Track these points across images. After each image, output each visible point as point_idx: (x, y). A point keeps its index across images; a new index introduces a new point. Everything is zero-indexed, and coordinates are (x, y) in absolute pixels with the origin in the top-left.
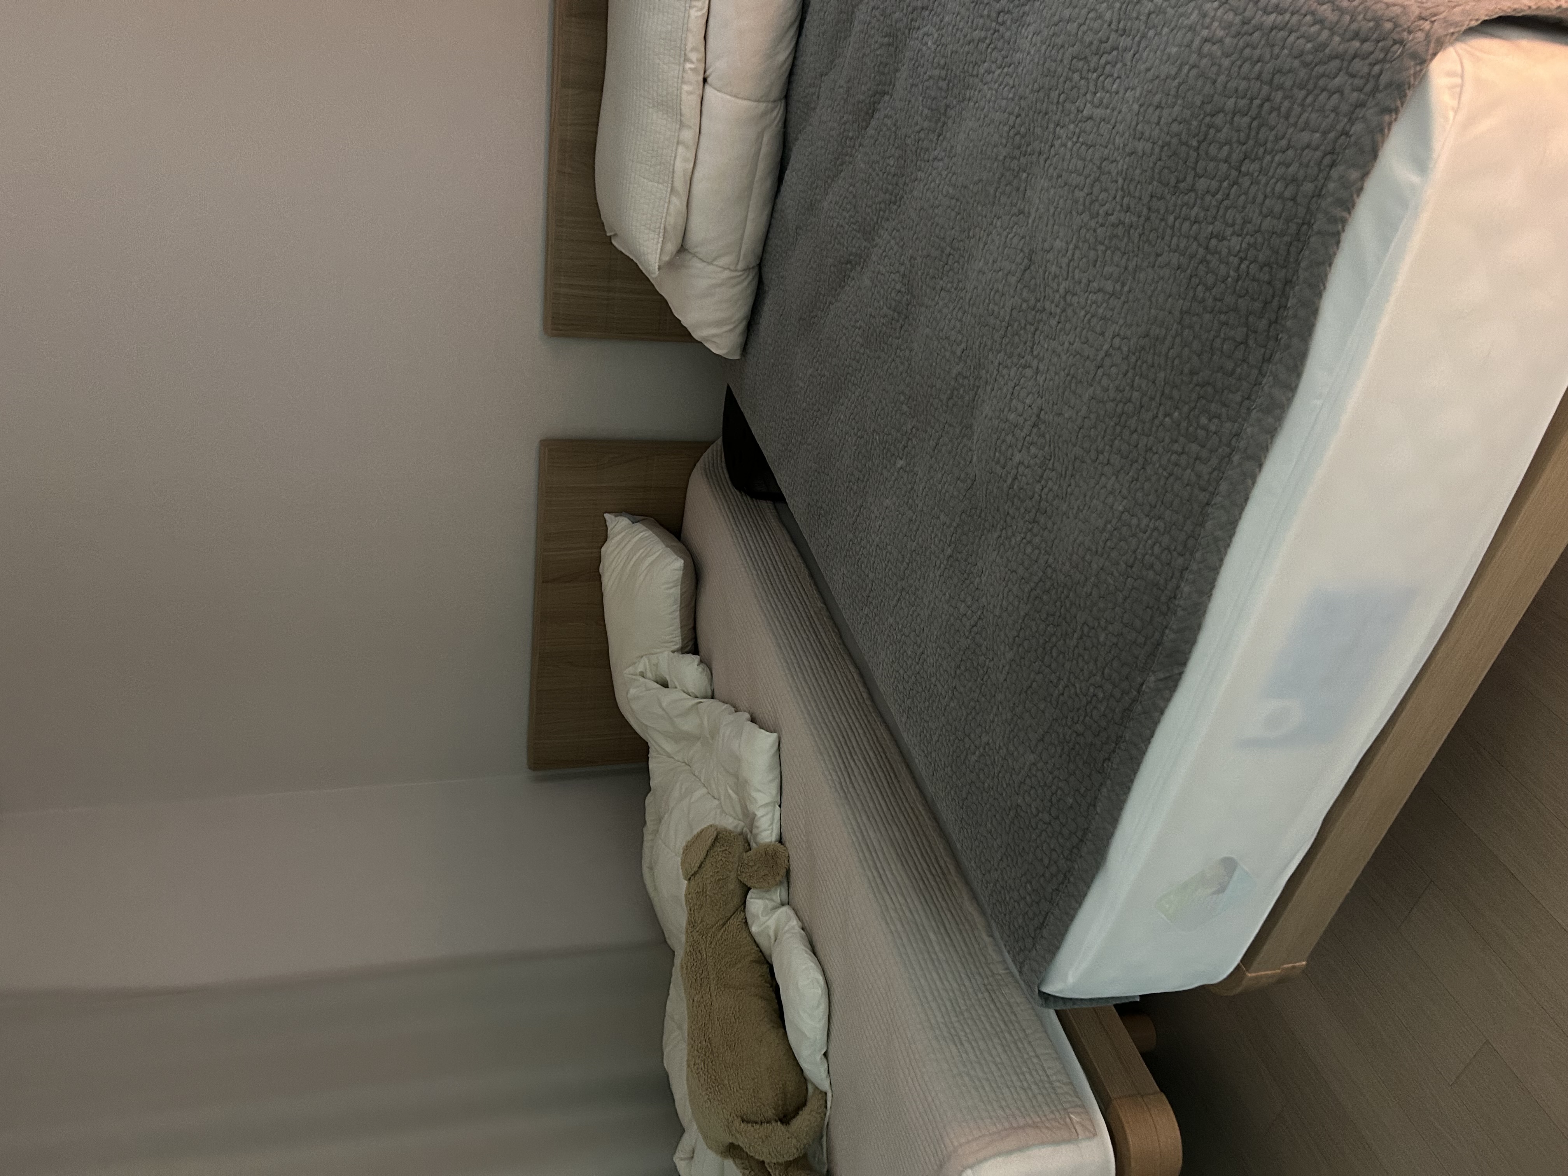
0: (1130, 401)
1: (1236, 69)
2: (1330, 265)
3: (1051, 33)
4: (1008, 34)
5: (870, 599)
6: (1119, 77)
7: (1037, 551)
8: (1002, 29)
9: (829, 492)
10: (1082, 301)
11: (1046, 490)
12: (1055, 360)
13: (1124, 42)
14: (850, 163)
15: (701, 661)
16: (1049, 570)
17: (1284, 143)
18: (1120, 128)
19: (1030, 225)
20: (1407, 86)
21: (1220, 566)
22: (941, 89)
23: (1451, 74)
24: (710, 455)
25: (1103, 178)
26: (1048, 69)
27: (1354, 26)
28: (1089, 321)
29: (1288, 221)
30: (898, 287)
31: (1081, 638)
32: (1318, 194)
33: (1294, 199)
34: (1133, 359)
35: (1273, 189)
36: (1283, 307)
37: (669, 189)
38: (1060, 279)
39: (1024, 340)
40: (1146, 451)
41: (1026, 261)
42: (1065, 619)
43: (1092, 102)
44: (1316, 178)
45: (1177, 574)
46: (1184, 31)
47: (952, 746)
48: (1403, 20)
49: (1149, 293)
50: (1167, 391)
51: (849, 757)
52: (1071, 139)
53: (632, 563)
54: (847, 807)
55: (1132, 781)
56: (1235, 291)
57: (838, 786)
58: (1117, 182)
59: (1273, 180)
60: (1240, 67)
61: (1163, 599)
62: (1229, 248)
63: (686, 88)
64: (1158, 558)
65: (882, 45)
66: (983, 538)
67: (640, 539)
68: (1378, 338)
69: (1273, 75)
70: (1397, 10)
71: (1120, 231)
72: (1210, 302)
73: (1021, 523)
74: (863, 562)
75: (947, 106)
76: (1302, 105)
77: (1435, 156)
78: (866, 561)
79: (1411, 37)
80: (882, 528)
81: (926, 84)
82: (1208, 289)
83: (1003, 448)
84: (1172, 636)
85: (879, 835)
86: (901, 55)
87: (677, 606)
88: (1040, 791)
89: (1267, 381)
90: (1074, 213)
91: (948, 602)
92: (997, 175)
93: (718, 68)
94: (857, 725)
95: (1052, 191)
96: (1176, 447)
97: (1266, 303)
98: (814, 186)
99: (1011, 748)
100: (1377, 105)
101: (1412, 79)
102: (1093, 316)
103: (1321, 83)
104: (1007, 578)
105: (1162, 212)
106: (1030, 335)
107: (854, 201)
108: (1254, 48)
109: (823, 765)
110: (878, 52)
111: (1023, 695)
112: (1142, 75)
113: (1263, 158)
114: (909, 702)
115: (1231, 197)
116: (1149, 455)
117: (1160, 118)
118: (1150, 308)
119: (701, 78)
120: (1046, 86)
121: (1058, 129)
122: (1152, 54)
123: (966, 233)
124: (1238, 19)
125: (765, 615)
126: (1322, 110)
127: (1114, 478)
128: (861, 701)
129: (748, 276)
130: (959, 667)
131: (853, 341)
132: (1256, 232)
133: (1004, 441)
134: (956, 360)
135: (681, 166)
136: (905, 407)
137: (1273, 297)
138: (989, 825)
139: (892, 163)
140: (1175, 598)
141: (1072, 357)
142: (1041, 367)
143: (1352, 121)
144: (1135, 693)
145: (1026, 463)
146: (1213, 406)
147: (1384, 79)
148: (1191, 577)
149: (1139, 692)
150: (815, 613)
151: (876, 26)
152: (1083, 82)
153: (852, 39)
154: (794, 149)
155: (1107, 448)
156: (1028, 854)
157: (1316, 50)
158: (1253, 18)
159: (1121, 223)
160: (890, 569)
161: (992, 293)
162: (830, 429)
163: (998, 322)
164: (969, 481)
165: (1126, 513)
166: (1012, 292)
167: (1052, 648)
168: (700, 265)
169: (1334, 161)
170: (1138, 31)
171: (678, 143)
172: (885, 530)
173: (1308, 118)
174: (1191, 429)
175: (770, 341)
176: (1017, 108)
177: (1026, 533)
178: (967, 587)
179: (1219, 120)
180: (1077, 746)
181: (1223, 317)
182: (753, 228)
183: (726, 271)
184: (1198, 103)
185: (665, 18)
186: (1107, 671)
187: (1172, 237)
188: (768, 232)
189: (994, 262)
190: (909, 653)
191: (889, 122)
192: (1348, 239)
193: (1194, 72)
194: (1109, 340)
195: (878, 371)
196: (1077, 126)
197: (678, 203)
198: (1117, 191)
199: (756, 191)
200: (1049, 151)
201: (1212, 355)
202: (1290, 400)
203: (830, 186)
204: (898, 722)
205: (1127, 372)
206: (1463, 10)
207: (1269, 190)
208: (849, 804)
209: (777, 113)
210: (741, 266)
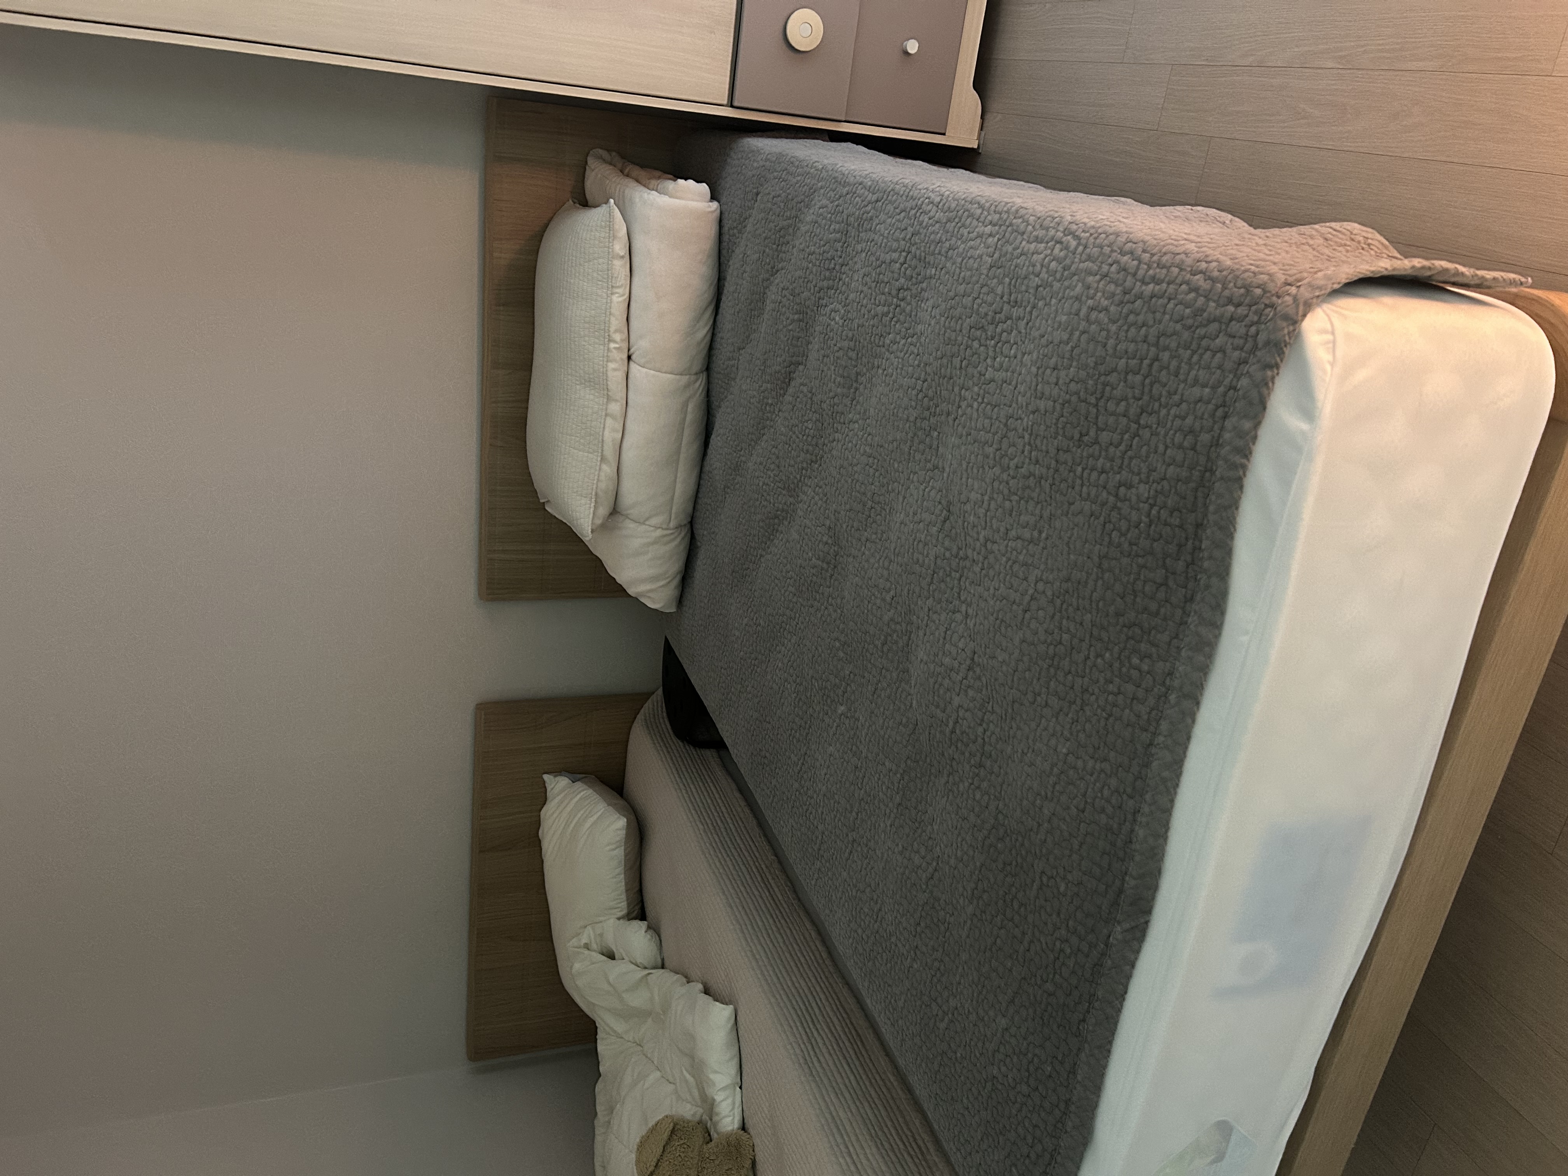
0: (1060, 643)
1: (1124, 334)
2: (1237, 508)
3: (948, 307)
4: (909, 308)
5: (821, 852)
6: (1016, 343)
7: (986, 797)
8: (902, 304)
9: (772, 740)
10: (1002, 548)
11: (988, 733)
12: (982, 604)
13: (1016, 312)
14: (772, 427)
15: (649, 927)
16: (1000, 817)
17: (1176, 398)
18: (1022, 388)
19: (945, 478)
20: (1283, 345)
21: (1172, 807)
22: (851, 359)
23: (1323, 331)
24: (651, 706)
25: (1011, 434)
26: (949, 339)
27: (1227, 293)
28: (1011, 567)
29: (1191, 468)
30: (825, 539)
31: (1041, 888)
32: (1216, 443)
33: (1193, 448)
34: (1058, 602)
35: (1173, 439)
36: (1197, 549)
37: (599, 459)
38: (980, 528)
39: (951, 586)
40: (1083, 692)
41: (945, 512)
42: (1022, 867)
43: (993, 366)
44: (1212, 430)
45: (1129, 817)
46: (1071, 301)
47: (919, 1012)
48: (1271, 286)
49: (1066, 539)
50: (1095, 632)
51: (811, 1026)
52: (976, 400)
53: (572, 825)
54: (813, 1085)
55: (1110, 1043)
56: (1149, 535)
57: (802, 1061)
58: (1023, 438)
59: (1172, 432)
60: (1127, 331)
61: (1119, 843)
62: (1138, 496)
63: (611, 365)
64: (1108, 801)
65: (793, 321)
66: (931, 784)
67: (581, 799)
68: (1294, 574)
69: (1159, 338)
70: (1265, 277)
71: (1031, 481)
72: (1126, 546)
73: (967, 767)
74: (811, 813)
75: (858, 374)
76: (1189, 363)
77: (1319, 404)
78: (814, 812)
79: (1280, 301)
80: (828, 776)
81: (836, 354)
82: (1123, 535)
83: (941, 692)
84: (1133, 883)
85: (849, 1114)
86: (811, 330)
87: (621, 869)
88: (1015, 1059)
89: (1192, 619)
90: (987, 468)
91: (901, 853)
92: (910, 434)
93: (641, 346)
94: (818, 989)
95: (963, 448)
96: (1111, 687)
97: (1180, 546)
98: (739, 448)
99: (981, 1012)
100: (1259, 361)
101: (1287, 338)
102: (1014, 562)
103: (1204, 343)
104: (959, 826)
105: (1070, 464)
106: (956, 582)
107: (777, 462)
108: (1138, 314)
109: (784, 1037)
110: (790, 327)
111: (988, 954)
112: (1036, 342)
113: (1160, 410)
114: (870, 963)
115: (1134, 447)
116: (1086, 696)
117: (1058, 379)
118: (1069, 554)
119: (625, 356)
120: (948, 354)
121: (963, 391)
122: (1044, 321)
123: (885, 488)
124: (1119, 290)
125: (714, 872)
126: (1208, 367)
127: (1054, 720)
128: (821, 962)
129: (680, 533)
130: (919, 924)
131: (785, 591)
132: (1163, 479)
133: (941, 685)
134: (888, 607)
135: (611, 435)
136: (841, 654)
137: (1187, 539)
138: (965, 1101)
139: (810, 426)
140: (1131, 842)
141: (998, 602)
142: (970, 611)
143: (1238, 377)
144: (1102, 946)
145: (965, 706)
146: (1143, 646)
147: (1262, 338)
148: (1144, 820)
149: (1107, 945)
150: (767, 867)
151: (787, 304)
152: (982, 348)
153: (766, 316)
154: (718, 416)
155: (1044, 690)
156: (1009, 1131)
157: (1196, 314)
158: (1133, 289)
159: (1031, 474)
160: (840, 820)
161: (915, 543)
162: (769, 677)
163: (924, 571)
164: (911, 726)
165: (1071, 755)
166: (934, 541)
167: (1012, 900)
168: (632, 525)
169: (1227, 413)
170: (1029, 302)
171: (606, 415)
172: (831, 779)
173: (1196, 376)
174: (1124, 670)
175: (704, 593)
176: (923, 374)
177: (973, 779)
178: (920, 836)
179: (1113, 378)
180: (1050, 1008)
181: (1140, 560)
182: (683, 487)
183: (660, 530)
184: (1092, 365)
185: (589, 305)
186: (1071, 923)
187: (1082, 485)
188: (698, 492)
189: (915, 514)
190: (866, 910)
191: (805, 389)
192: (1250, 482)
193: (1084, 337)
194: (1032, 585)
195: (812, 619)
196: (980, 388)
197: (608, 470)
198: (1024, 446)
199: (682, 456)
200: (957, 412)
201: (1135, 596)
202: (1218, 636)
203: (753, 448)
204: (860, 987)
205: (1054, 614)
206: (1325, 275)
207: (1168, 441)
208: (816, 1082)
209: (700, 384)
210: (672, 525)
